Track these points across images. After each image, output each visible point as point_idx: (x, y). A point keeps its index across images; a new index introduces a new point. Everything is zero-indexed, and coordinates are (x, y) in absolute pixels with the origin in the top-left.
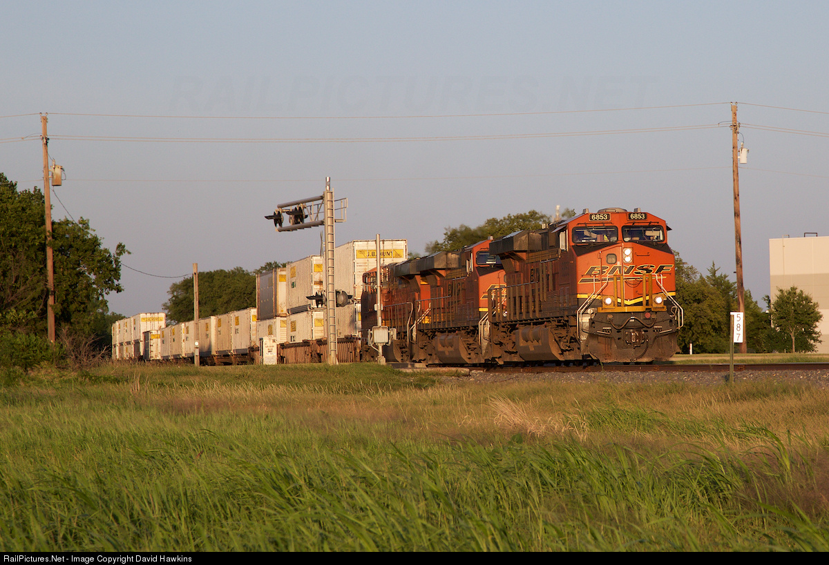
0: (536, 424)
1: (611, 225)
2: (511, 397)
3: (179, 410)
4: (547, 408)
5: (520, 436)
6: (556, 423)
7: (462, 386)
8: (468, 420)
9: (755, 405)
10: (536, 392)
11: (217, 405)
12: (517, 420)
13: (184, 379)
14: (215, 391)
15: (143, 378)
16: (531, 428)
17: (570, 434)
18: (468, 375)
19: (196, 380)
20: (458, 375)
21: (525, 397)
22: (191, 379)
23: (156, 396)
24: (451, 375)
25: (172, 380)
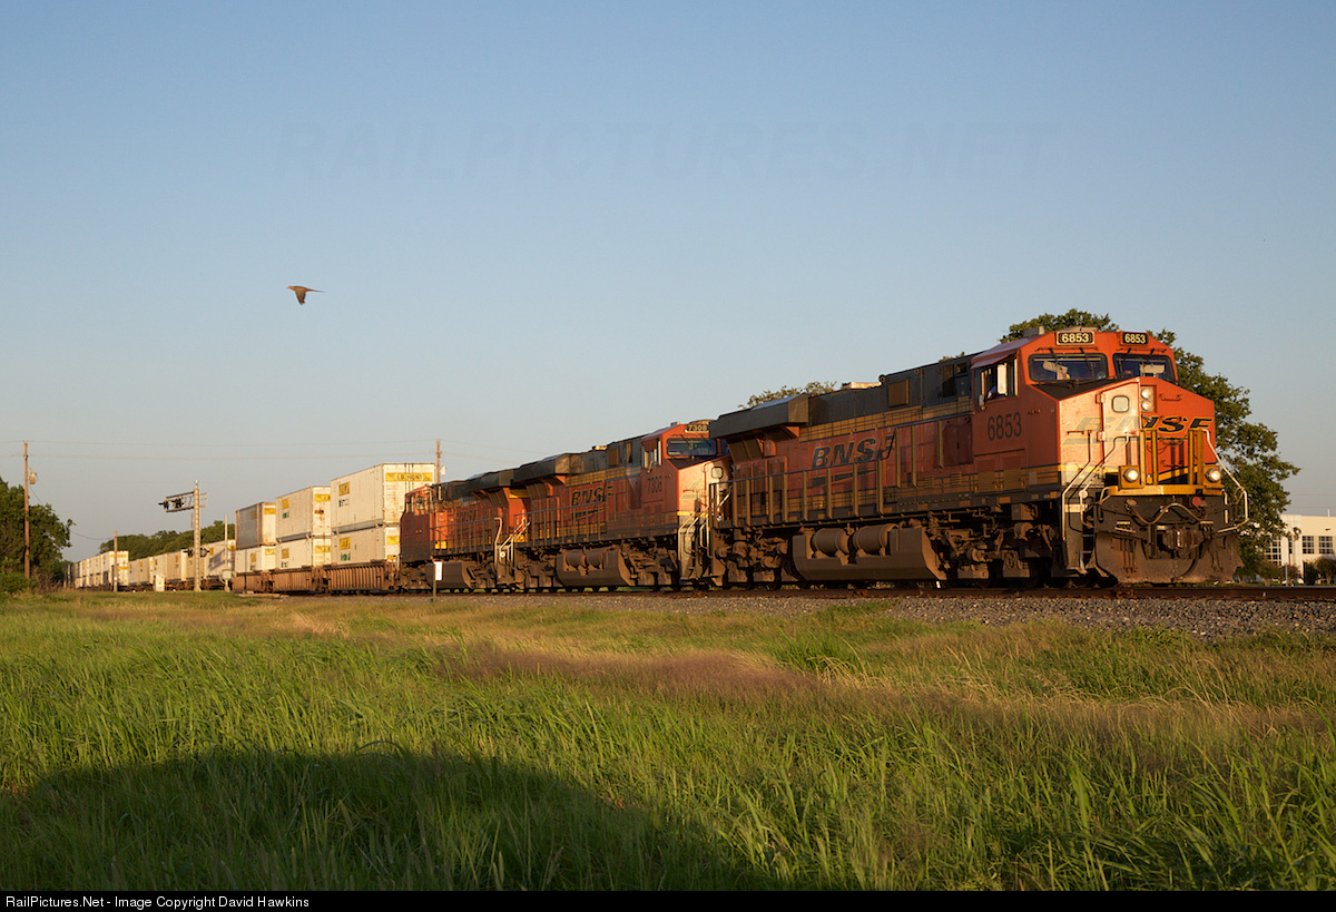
0: (318, 627)
1: (1094, 351)
2: (303, 612)
3: (105, 618)
4: (326, 618)
5: (309, 635)
6: (330, 627)
7: (275, 604)
8: (278, 625)
9: (448, 616)
10: (318, 609)
11: (127, 615)
12: (307, 625)
13: (107, 600)
14: (127, 607)
15: (82, 599)
16: (315, 630)
17: (338, 633)
18: (278, 598)
19: (115, 600)
20: (273, 598)
21: (311, 611)
22: (113, 600)
23: (92, 610)
24: (268, 597)
25: (100, 600)
